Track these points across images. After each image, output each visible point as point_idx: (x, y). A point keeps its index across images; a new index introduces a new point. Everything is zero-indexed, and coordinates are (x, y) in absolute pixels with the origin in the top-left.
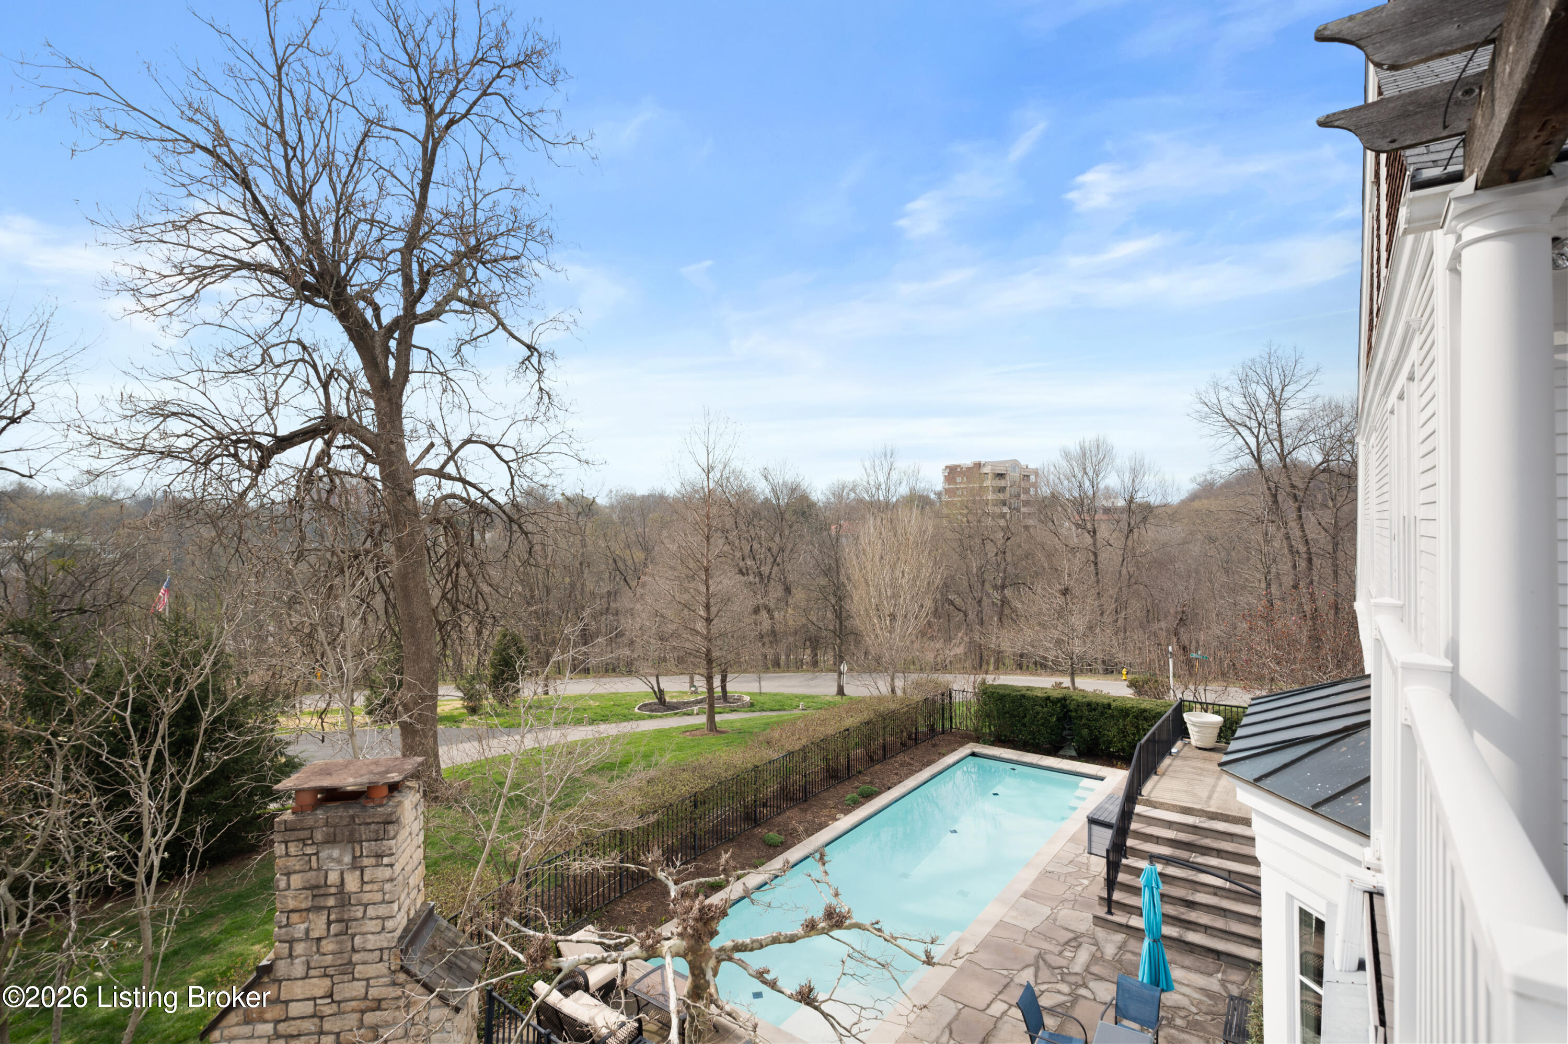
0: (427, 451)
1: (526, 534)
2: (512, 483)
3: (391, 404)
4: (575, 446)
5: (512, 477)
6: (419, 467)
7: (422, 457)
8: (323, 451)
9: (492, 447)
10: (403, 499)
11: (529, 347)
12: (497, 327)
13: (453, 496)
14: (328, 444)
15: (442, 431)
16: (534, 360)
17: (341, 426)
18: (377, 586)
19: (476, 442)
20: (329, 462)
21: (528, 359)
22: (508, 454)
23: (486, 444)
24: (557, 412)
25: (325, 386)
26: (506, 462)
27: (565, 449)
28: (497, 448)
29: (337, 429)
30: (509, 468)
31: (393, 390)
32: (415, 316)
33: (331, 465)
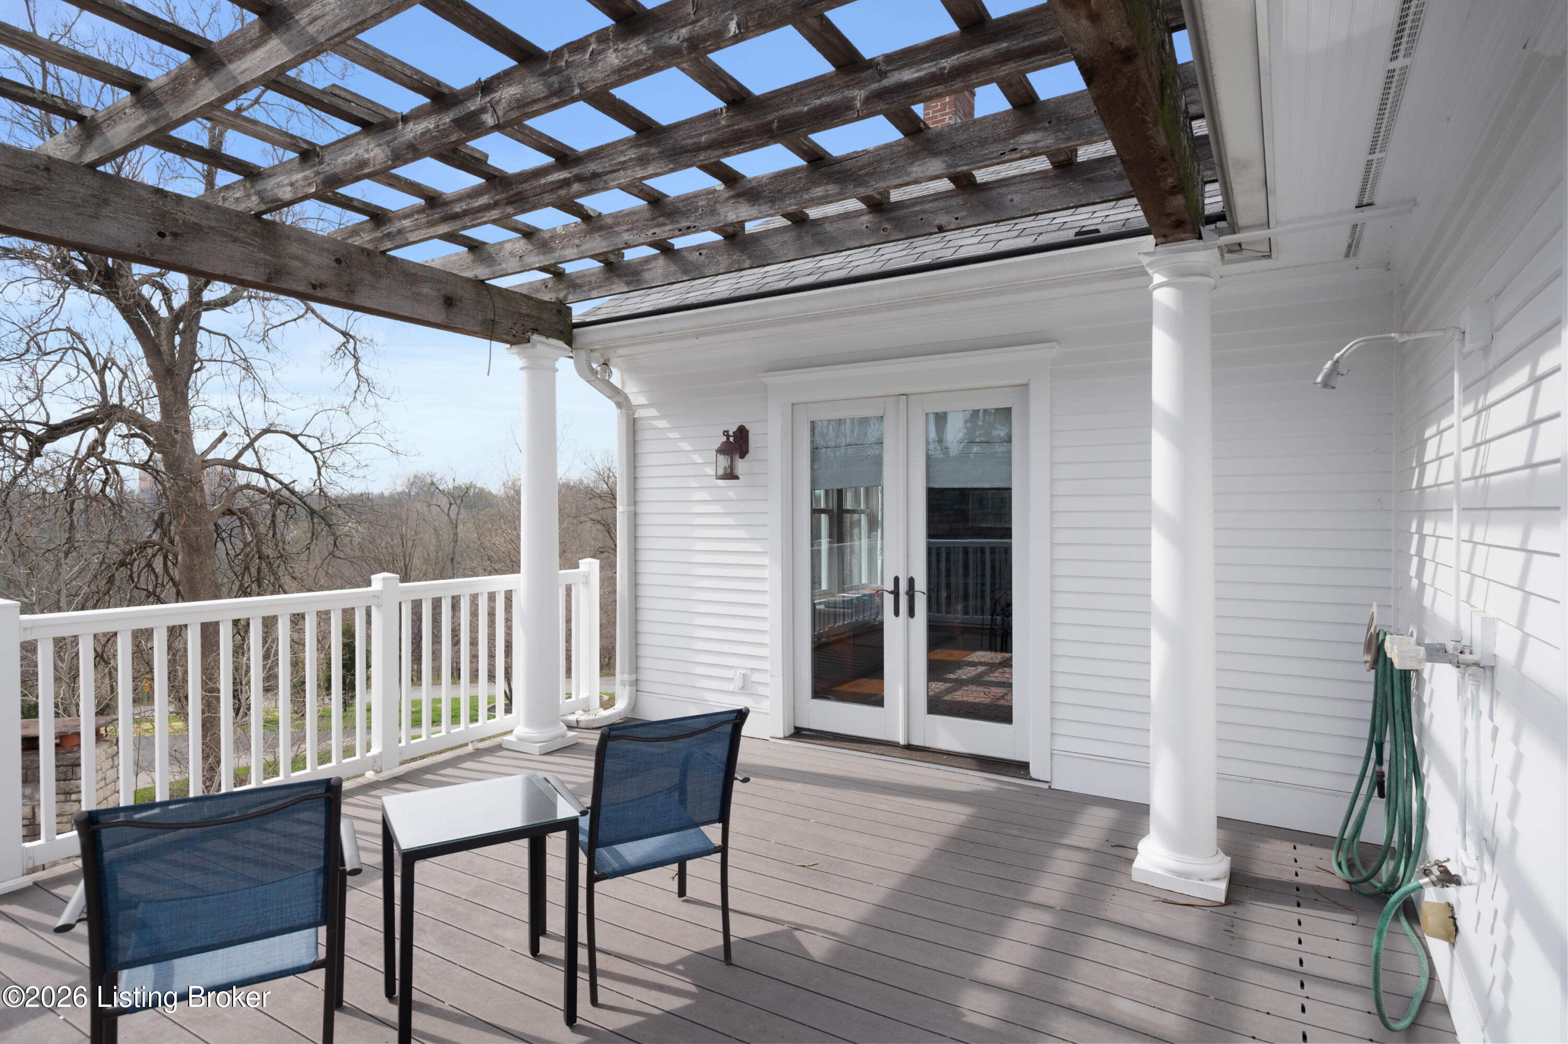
0: (219, 440)
1: (330, 526)
2: (319, 473)
3: (176, 393)
4: (389, 437)
5: (319, 469)
6: (210, 456)
7: (213, 446)
8: (96, 441)
9: (295, 437)
10: (187, 490)
11: (345, 334)
12: (306, 312)
13: (248, 486)
14: (104, 433)
15: (241, 419)
16: (351, 346)
17: (119, 415)
18: (166, 579)
19: (276, 432)
20: (104, 451)
21: (344, 344)
22: (313, 445)
23: (287, 434)
24: (379, 400)
25: (101, 373)
26: (312, 453)
27: (378, 440)
28: (300, 438)
29: (114, 417)
30: (315, 458)
31: (178, 379)
32: (201, 303)
33: (106, 456)
